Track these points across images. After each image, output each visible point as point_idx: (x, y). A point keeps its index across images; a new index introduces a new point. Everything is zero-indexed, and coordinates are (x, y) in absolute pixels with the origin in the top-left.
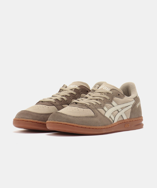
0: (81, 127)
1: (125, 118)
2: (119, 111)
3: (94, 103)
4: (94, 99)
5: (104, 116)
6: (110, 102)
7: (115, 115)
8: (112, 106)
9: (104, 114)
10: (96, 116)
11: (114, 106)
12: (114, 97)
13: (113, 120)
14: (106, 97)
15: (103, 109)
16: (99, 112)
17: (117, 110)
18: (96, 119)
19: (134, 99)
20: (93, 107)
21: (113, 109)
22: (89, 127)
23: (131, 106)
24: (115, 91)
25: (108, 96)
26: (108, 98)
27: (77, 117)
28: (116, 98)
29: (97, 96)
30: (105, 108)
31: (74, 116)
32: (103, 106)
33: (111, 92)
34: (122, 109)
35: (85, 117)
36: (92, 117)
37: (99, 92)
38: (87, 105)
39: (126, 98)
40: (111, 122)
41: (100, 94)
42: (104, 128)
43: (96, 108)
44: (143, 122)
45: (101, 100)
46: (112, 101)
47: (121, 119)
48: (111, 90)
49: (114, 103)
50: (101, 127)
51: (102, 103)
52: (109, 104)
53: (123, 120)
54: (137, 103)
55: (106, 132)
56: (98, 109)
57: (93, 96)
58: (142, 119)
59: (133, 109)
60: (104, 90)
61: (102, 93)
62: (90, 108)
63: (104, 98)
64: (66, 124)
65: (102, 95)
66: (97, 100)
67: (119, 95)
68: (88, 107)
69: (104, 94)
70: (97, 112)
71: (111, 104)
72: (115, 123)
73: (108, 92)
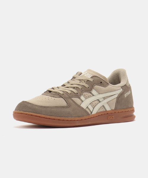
0: (49, 118)
1: (108, 109)
2: (100, 100)
3: (69, 92)
4: (71, 87)
5: (79, 106)
6: (89, 90)
7: (95, 105)
8: (91, 95)
9: (79, 104)
10: (69, 106)
11: (93, 95)
12: (95, 85)
13: (92, 111)
14: (85, 85)
15: (79, 98)
16: (74, 102)
17: (98, 100)
18: (68, 110)
19: (122, 87)
20: (67, 96)
21: (92, 99)
22: (59, 118)
23: (116, 96)
24: (96, 78)
25: (88, 84)
26: (87, 86)
27: (45, 107)
28: (97, 86)
29: (76, 83)
30: (82, 98)
31: (41, 106)
32: (79, 95)
33: (91, 80)
34: (104, 98)
35: (55, 107)
36: (63, 107)
37: (79, 79)
38: (60, 94)
39: (111, 86)
40: (88, 113)
41: (80, 81)
42: (78, 120)
43: (70, 98)
44: (135, 114)
45: (78, 88)
46: (91, 90)
47: (103, 110)
48: (92, 78)
49: (94, 92)
50: (73, 119)
51: (80, 92)
52: (87, 93)
53: (106, 111)
54: (126, 92)
55: (80, 124)
56: (72, 98)
57: (71, 84)
58: (134, 110)
59: (119, 99)
60: (85, 77)
61: (82, 81)
62: (62, 97)
63: (82, 86)
64: (31, 115)
65: (81, 83)
66: (74, 88)
67: (101, 83)
68: (61, 96)
69: (84, 81)
70: (71, 102)
71: (91, 93)
72: (93, 115)
73: (88, 79)
